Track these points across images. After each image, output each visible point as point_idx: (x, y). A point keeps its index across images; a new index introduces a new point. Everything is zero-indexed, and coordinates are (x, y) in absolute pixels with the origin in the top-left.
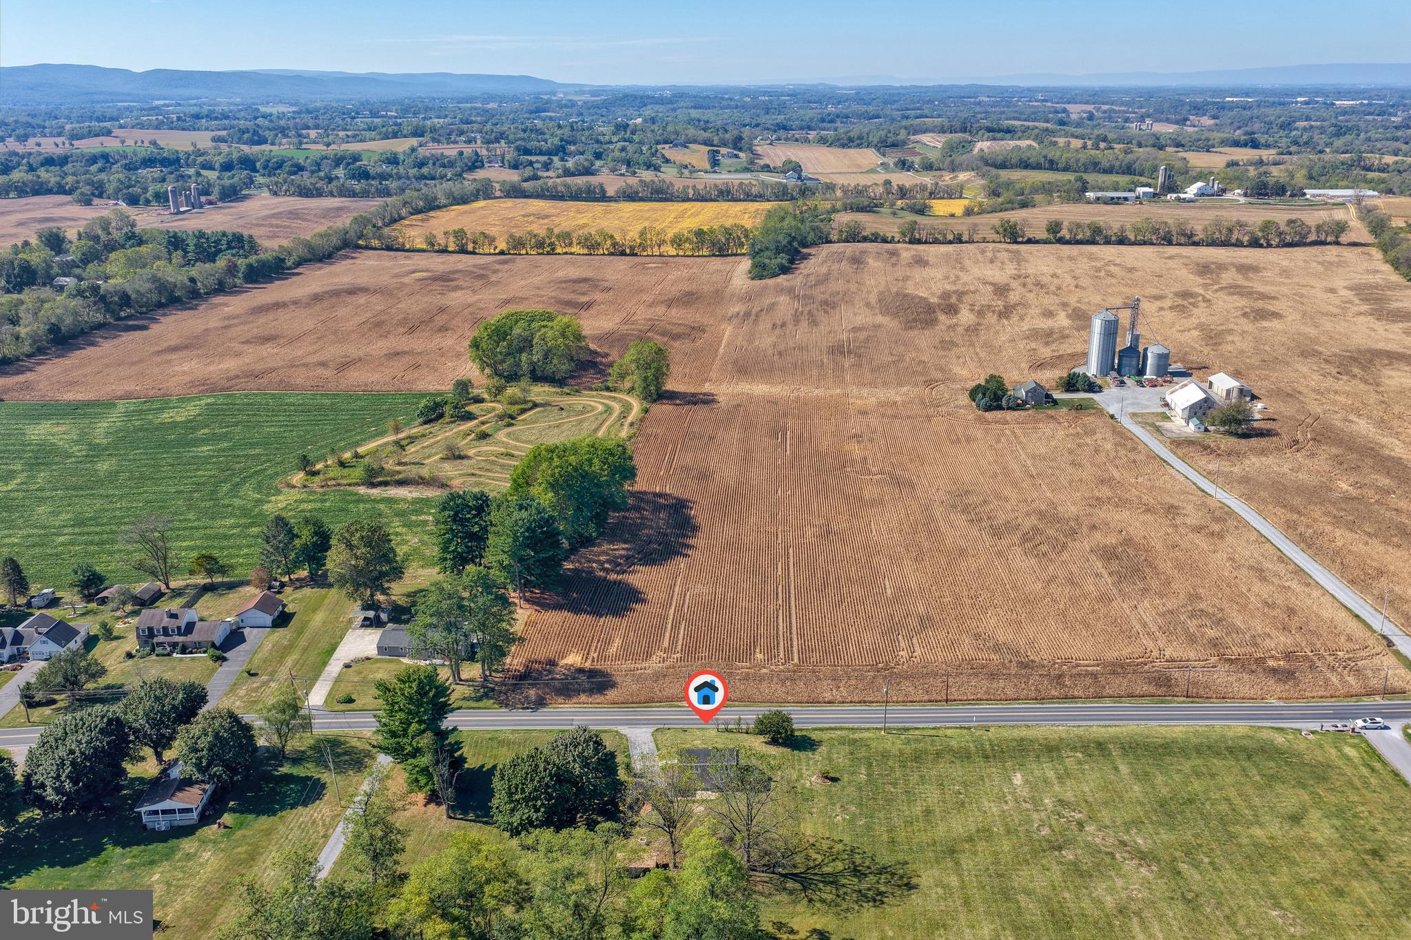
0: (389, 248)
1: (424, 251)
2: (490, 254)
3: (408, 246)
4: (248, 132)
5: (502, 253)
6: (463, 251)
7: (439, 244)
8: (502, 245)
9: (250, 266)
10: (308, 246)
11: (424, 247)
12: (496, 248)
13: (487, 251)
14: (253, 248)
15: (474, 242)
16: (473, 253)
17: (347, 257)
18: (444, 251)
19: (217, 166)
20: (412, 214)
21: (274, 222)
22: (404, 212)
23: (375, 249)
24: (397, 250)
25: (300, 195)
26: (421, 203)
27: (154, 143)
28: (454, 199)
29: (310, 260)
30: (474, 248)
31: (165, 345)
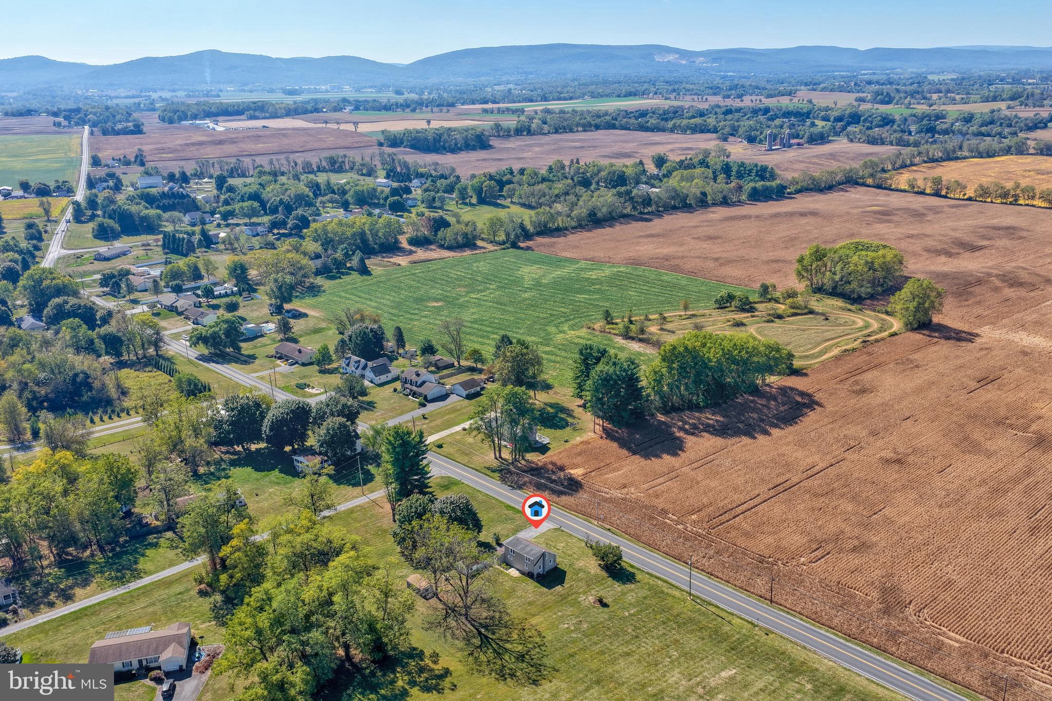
0: (879, 187)
1: (904, 191)
2: (959, 199)
3: (893, 187)
4: (882, 94)
5: (970, 199)
6: (937, 194)
7: (919, 187)
8: (970, 193)
9: (754, 189)
10: (813, 179)
11: (907, 188)
12: (965, 194)
13: (957, 196)
14: (773, 177)
15: (947, 189)
16: (945, 197)
17: (842, 190)
18: (922, 193)
19: (832, 119)
20: (925, 162)
21: (815, 160)
22: (917, 160)
23: (869, 186)
24: (885, 188)
25: (869, 142)
26: (940, 154)
27: (810, 102)
28: (979, 153)
29: (811, 190)
30: (947, 193)
31: (648, 233)
